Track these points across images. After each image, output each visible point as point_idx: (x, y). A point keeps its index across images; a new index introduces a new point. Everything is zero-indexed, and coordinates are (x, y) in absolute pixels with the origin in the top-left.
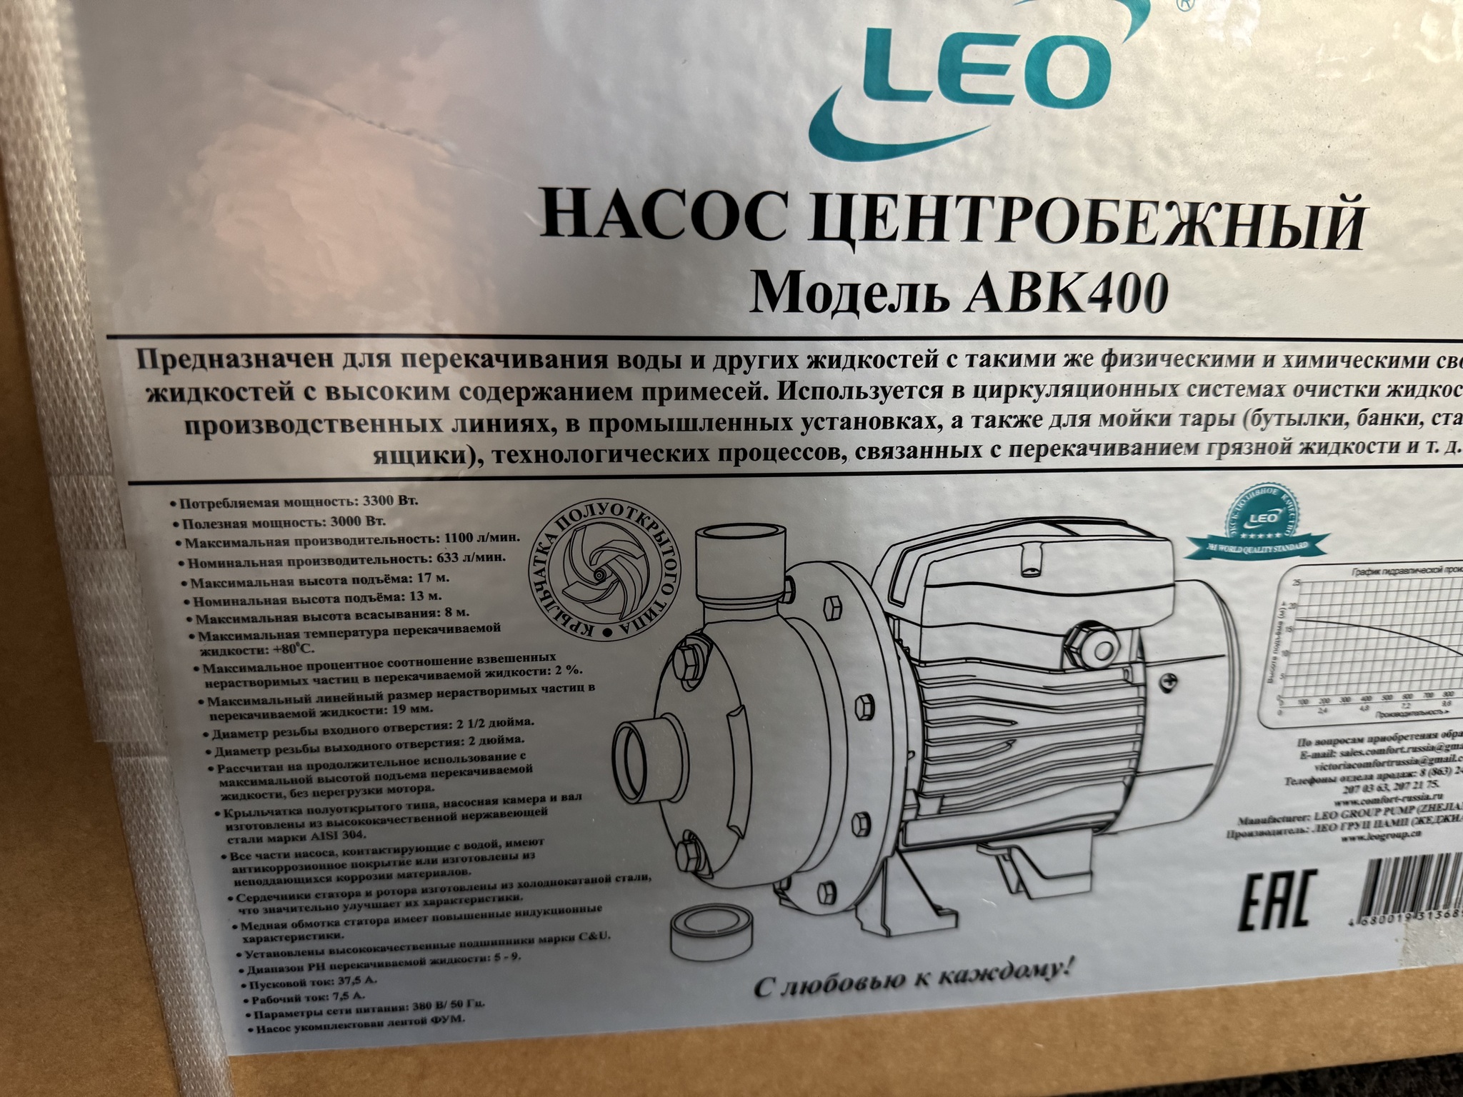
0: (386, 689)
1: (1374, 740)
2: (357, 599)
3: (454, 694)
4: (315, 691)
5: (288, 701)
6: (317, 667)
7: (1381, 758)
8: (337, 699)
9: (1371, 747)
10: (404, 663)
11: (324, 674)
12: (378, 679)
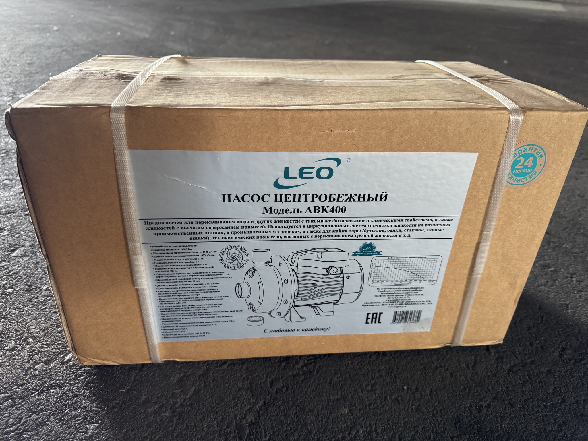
0: (191, 277)
1: (394, 289)
2: (186, 262)
3: (204, 279)
4: (178, 278)
5: (172, 280)
6: (178, 274)
7: (396, 292)
8: (182, 279)
9: (394, 290)
10: (195, 273)
11: (179, 275)
12: (190, 276)
